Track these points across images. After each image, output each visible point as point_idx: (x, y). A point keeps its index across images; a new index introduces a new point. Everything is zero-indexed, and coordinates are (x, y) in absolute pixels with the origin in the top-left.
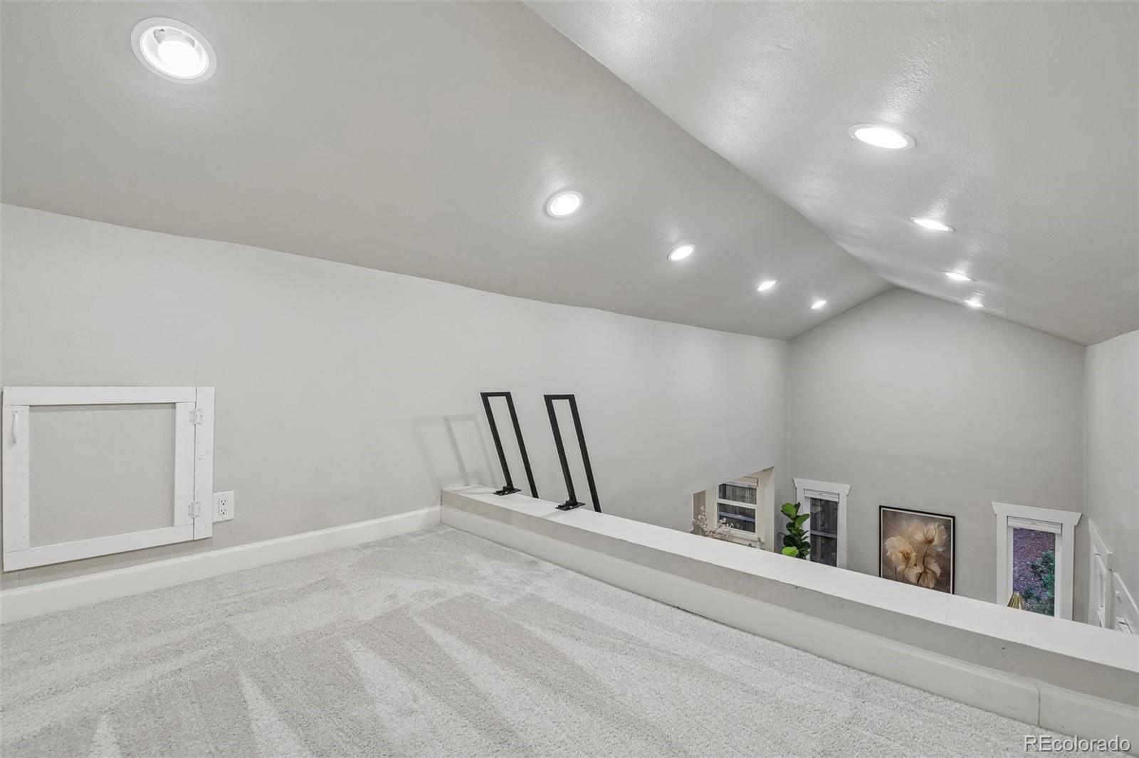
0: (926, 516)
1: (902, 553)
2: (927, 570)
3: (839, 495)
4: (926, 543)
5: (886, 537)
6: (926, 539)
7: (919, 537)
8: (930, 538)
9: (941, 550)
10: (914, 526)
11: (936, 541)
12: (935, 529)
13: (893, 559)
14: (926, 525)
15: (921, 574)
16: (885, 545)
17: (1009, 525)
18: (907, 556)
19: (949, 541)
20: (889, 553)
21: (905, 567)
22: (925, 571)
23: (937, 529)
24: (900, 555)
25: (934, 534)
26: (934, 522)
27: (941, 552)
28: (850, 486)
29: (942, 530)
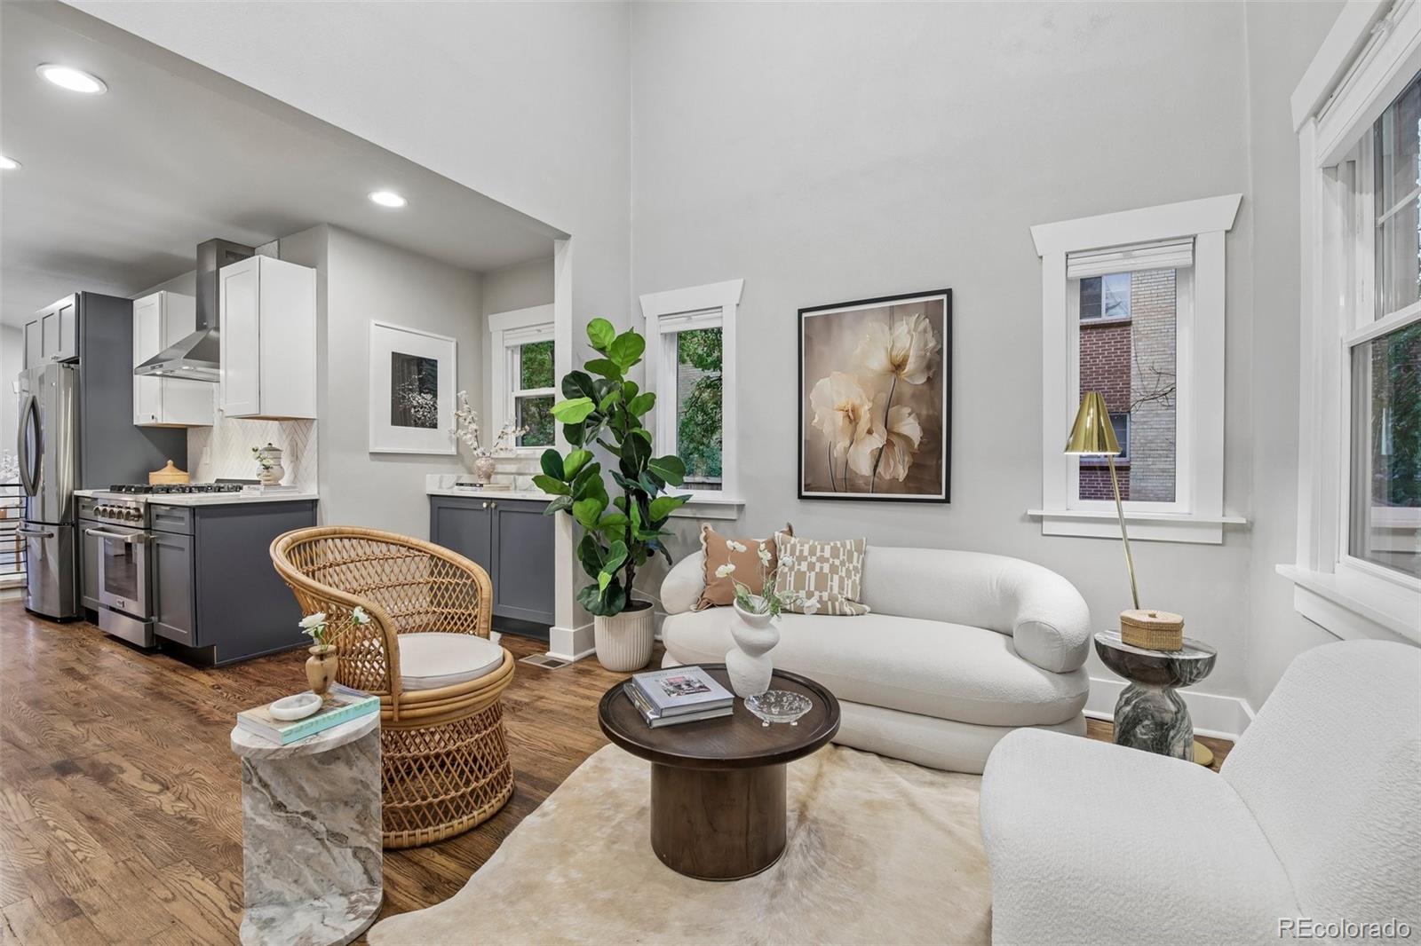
0: (893, 304)
1: (842, 410)
2: (893, 439)
3: (721, 308)
4: (892, 372)
5: (809, 391)
6: (893, 364)
7: (879, 360)
8: (900, 358)
9: (924, 380)
10: (867, 337)
11: (910, 366)
12: (910, 333)
13: (826, 429)
14: (889, 329)
15: (881, 449)
16: (810, 402)
17: (1070, 275)
18: (852, 417)
19: (940, 352)
20: (816, 421)
21: (848, 443)
22: (888, 440)
23: (915, 330)
24: (840, 418)
25: (908, 345)
26: (910, 315)
27: (923, 384)
28: (742, 280)
29: (925, 331)
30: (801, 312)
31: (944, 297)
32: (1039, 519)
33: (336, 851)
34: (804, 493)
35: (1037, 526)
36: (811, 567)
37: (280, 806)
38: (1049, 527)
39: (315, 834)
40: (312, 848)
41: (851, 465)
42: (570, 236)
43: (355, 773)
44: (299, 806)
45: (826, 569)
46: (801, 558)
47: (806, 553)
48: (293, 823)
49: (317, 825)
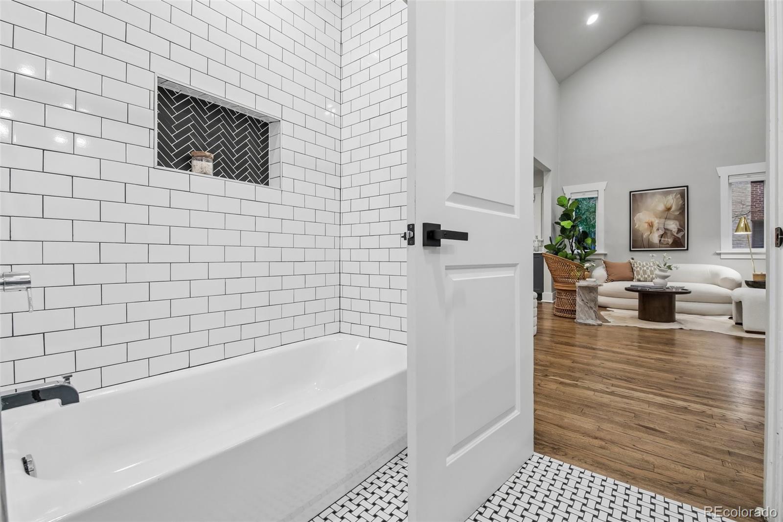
0: (666, 191)
1: (646, 223)
2: (667, 231)
3: (598, 191)
4: (666, 211)
5: (634, 216)
6: (666, 208)
7: (661, 207)
8: (669, 206)
9: (678, 213)
10: (657, 200)
11: (674, 208)
12: (673, 199)
13: (641, 229)
14: (665, 197)
15: (662, 235)
16: (634, 221)
17: (730, 182)
18: (651, 225)
19: (684, 205)
20: (637, 226)
21: (649, 233)
22: (665, 232)
23: (675, 198)
24: (646, 226)
25: (672, 202)
26: (672, 193)
27: (678, 215)
28: (606, 182)
29: (678, 198)
30: (630, 192)
31: (686, 188)
32: (720, 254)
33: (591, 310)
34: (632, 249)
35: (719, 256)
36: (648, 268)
37: (583, 300)
38: (723, 256)
39: (588, 306)
40: (587, 309)
41: (650, 240)
42: (550, 171)
43: (594, 295)
44: (585, 301)
45: (653, 269)
46: (643, 266)
47: (645, 265)
48: (585, 304)
49: (588, 305)
